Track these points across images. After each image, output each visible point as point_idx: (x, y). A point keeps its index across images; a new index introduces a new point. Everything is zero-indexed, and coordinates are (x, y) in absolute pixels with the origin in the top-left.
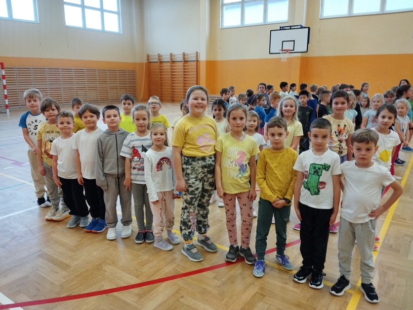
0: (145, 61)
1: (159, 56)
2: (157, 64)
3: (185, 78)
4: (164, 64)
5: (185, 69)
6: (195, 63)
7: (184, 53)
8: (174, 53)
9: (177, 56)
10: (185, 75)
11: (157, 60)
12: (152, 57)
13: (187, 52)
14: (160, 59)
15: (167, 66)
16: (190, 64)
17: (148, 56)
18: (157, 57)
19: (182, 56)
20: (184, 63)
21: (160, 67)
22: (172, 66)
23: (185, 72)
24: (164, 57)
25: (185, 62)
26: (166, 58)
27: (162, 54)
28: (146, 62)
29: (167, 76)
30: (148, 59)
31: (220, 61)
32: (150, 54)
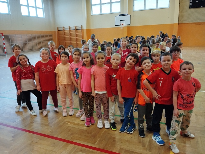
1: (63, 27)
6: (81, 30)
8: (70, 26)
11: (62, 30)
13: (77, 26)
15: (67, 32)
17: (58, 28)
19: (74, 27)
21: (64, 32)
22: (70, 32)
24: (66, 28)
25: (76, 30)
28: (57, 30)
29: (68, 37)
31: (92, 29)
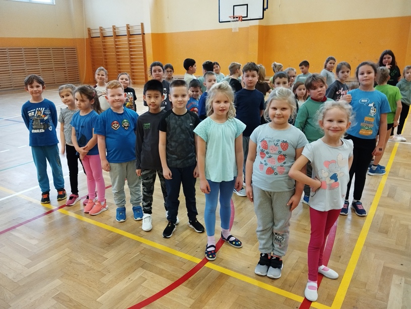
0: (86, 36)
1: (101, 29)
2: (100, 39)
3: (131, 55)
4: (108, 39)
5: (130, 44)
6: (140, 37)
7: (128, 25)
8: (117, 26)
9: (121, 29)
10: (131, 51)
11: (99, 35)
12: (93, 31)
13: (131, 24)
14: (102, 34)
15: (110, 42)
16: (136, 38)
18: (99, 31)
19: (125, 29)
20: (129, 38)
21: (103, 42)
22: (116, 41)
23: (131, 48)
24: (107, 30)
25: (130, 35)
26: (109, 32)
27: (104, 27)
28: (88, 37)
29: (111, 54)
30: (89, 34)
31: (169, 33)
32: (91, 28)
